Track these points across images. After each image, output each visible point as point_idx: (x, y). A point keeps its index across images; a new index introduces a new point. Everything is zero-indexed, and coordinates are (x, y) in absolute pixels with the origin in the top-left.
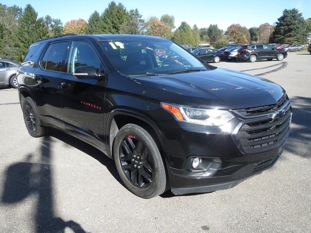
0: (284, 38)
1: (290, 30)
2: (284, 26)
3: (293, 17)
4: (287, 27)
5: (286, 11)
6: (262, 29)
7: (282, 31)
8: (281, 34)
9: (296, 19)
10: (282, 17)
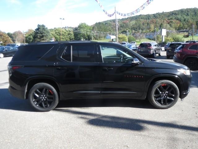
0: (40, 41)
1: (43, 36)
2: (39, 34)
3: (44, 29)
4: (41, 34)
5: (39, 25)
6: (16, 34)
7: (39, 37)
8: (38, 38)
9: (45, 30)
10: (37, 29)
